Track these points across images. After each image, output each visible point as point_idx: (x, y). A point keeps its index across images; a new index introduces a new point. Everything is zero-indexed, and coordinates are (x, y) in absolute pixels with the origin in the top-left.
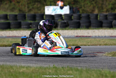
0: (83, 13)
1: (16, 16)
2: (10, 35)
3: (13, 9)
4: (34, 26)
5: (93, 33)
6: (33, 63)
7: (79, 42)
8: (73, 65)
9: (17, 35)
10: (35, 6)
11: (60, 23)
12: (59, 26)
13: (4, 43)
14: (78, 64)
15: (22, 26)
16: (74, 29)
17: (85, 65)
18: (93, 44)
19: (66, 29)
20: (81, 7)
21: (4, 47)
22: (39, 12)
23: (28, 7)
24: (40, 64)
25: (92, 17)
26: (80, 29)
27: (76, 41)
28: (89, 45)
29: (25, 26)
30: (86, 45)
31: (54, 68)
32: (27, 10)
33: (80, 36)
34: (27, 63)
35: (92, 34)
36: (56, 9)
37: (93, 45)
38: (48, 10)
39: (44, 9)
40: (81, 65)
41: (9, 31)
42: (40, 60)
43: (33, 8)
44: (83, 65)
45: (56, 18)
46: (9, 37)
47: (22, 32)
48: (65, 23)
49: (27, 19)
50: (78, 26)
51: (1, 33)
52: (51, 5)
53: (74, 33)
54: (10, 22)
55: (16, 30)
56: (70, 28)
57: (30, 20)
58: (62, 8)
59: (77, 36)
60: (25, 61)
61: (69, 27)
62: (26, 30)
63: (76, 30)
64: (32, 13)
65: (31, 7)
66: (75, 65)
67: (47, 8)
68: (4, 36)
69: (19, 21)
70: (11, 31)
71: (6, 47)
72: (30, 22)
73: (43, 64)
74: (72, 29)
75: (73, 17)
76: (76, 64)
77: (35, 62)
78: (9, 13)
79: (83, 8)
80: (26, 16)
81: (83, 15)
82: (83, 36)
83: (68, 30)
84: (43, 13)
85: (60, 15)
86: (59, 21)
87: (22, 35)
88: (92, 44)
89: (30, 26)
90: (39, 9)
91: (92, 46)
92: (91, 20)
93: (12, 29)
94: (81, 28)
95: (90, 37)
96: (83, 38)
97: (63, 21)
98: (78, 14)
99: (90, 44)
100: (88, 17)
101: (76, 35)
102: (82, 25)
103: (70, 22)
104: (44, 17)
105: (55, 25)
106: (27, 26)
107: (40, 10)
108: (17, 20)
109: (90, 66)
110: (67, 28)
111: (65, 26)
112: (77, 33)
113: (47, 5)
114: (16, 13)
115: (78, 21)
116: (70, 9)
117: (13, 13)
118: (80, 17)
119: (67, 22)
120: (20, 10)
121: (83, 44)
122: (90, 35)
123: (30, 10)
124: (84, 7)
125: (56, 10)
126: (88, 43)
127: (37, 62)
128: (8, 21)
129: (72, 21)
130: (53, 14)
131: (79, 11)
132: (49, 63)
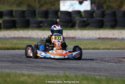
0: (107, 9)
1: (23, 12)
2: (16, 36)
4: (46, 24)
5: (120, 34)
6: (39, 71)
7: (101, 45)
8: (91, 73)
9: (24, 36)
11: (78, 22)
12: (77, 26)
13: (6, 46)
14: (97, 72)
15: (31, 25)
16: (96, 30)
17: (106, 74)
18: (119, 47)
19: (85, 29)
20: (105, 3)
21: (5, 51)
22: (53, 8)
23: (39, 2)
24: (48, 71)
25: (119, 15)
26: (104, 30)
27: (97, 43)
28: (113, 49)
29: (34, 25)
30: (109, 49)
31: (64, 76)
32: (38, 6)
33: (103, 38)
34: (32, 70)
35: (118, 35)
36: (74, 4)
37: (119, 49)
38: (64, 5)
39: (59, 5)
40: (101, 74)
41: (15, 30)
42: (49, 67)
43: (45, 3)
44: (103, 74)
45: (73, 16)
46: (14, 38)
47: (31, 33)
48: (84, 21)
49: (37, 16)
50: (100, 25)
51: (5, 34)
53: (95, 34)
54: (16, 19)
55: (23, 30)
56: (90, 28)
57: (41, 17)
58: (81, 3)
59: (99, 38)
61: (89, 26)
62: (35, 30)
63: (99, 30)
64: (44, 8)
66: (93, 73)
67: (62, 2)
68: (7, 36)
69: (27, 18)
70: (17, 30)
71: (8, 50)
72: (40, 19)
73: (52, 71)
74: (93, 29)
75: (94, 15)
76: (95, 72)
77: (42, 69)
78: (15, 8)
79: (108, 3)
80: (37, 13)
81: (107, 12)
82: (107, 38)
83: (88, 30)
84: (57, 9)
85: (79, 12)
86: (77, 19)
87: (30, 35)
88: (117, 48)
89: (41, 25)
90: (52, 4)
91: (117, 50)
92: (118, 18)
93: (18, 29)
94: (105, 27)
95: (115, 39)
96: (106, 40)
97: (82, 19)
98: (102, 10)
99: (115, 48)
100: (114, 14)
101: (98, 37)
102: (105, 24)
103: (90, 20)
104: (59, 14)
105: (71, 24)
106: (36, 25)
107: (54, 5)
108: (24, 17)
109: (112, 75)
110: (87, 28)
111: (85, 25)
112: (99, 34)
114: (24, 8)
115: (101, 19)
118: (103, 15)
119: (87, 20)
120: (29, 6)
121: (106, 48)
122: (115, 37)
123: (41, 6)
124: (110, 2)
125: (74, 6)
126: (113, 46)
127: (44, 69)
128: (13, 19)
129: (94, 19)
130: (70, 10)
131: (102, 7)
132: (60, 70)
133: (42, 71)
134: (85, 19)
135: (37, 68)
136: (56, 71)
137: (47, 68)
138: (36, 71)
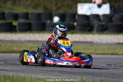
1: (40, 15)
2: (31, 39)
3: (36, 7)
6: (55, 75)
7: (121, 51)
8: (109, 79)
9: (40, 39)
10: (65, 3)
11: (96, 26)
12: (95, 30)
15: (47, 28)
16: (115, 34)
19: (103, 34)
22: (70, 11)
23: (56, 4)
24: (65, 76)
27: (116, 49)
29: (50, 28)
32: (54, 8)
33: (122, 44)
34: (48, 74)
38: (82, 8)
39: (76, 8)
41: (30, 33)
42: (65, 72)
43: (62, 5)
45: (91, 19)
46: (30, 41)
48: (103, 26)
50: (120, 30)
51: (19, 37)
52: (85, 2)
53: (114, 38)
54: (31, 22)
55: (39, 33)
58: (99, 6)
59: (118, 43)
60: (45, 72)
61: (108, 31)
64: (61, 11)
65: (60, 4)
68: (22, 39)
69: (43, 21)
73: (69, 76)
74: (111, 34)
75: (113, 19)
77: (58, 74)
78: (31, 11)
80: (53, 16)
83: (106, 34)
84: (74, 12)
85: (97, 16)
86: (95, 23)
90: (70, 7)
93: (33, 32)
97: (100, 23)
98: (121, 14)
101: (117, 41)
104: (77, 17)
105: (89, 28)
107: (71, 8)
108: (40, 20)
110: (106, 32)
111: (103, 29)
112: (118, 39)
113: (80, 2)
114: (40, 11)
116: (111, 7)
117: (37, 11)
119: (106, 24)
120: (45, 8)
123: (58, 9)
125: (92, 9)
127: (60, 74)
128: (29, 21)
130: (88, 13)
131: (122, 11)
132: (76, 75)
133: (59, 76)
134: (104, 23)
135: (53, 73)
136: (73, 76)
137: (63, 73)
138: (52, 75)
